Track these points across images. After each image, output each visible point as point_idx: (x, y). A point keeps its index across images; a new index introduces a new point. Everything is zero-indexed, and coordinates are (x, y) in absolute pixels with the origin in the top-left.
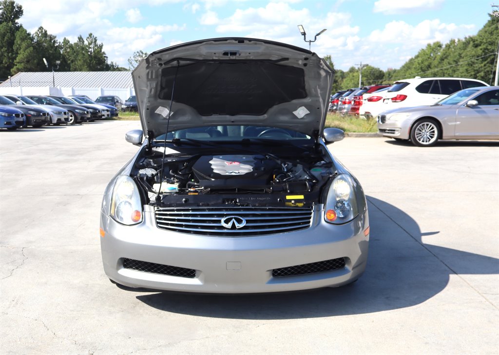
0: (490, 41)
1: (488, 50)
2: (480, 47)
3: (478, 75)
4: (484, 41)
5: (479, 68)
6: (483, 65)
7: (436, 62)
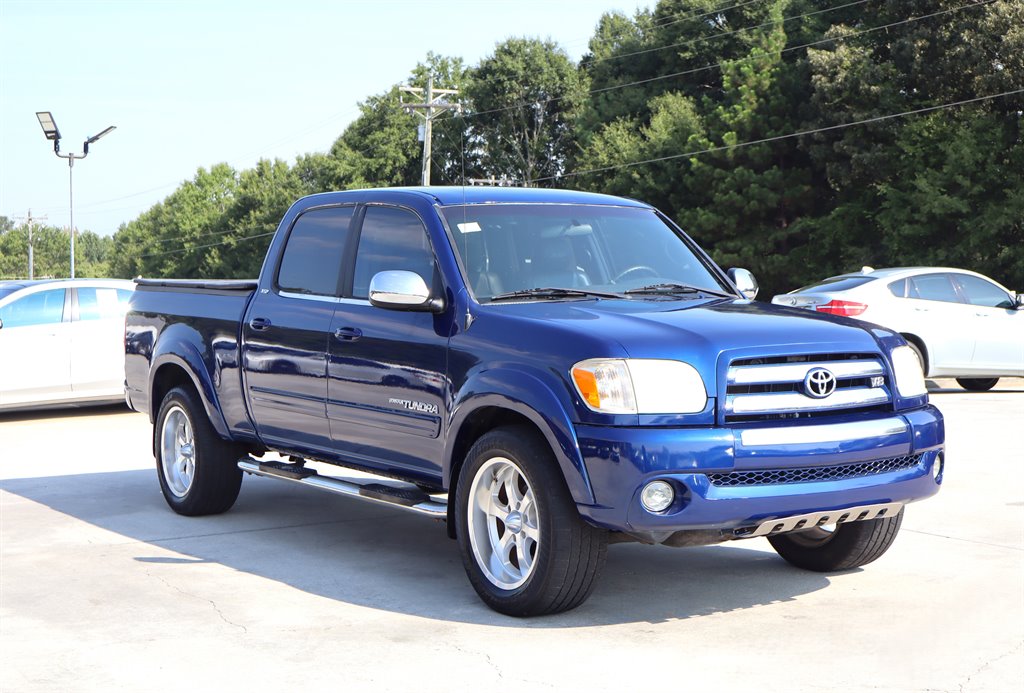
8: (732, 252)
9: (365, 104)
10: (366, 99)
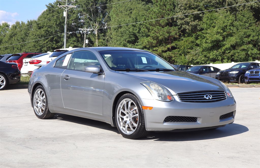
0: (49, 25)
1: (48, 31)
2: (43, 29)
3: (42, 49)
4: (45, 24)
5: (43, 44)
6: (45, 42)
7: (6, 39)
8: (155, 51)
9: (48, 6)
10: (48, 4)
